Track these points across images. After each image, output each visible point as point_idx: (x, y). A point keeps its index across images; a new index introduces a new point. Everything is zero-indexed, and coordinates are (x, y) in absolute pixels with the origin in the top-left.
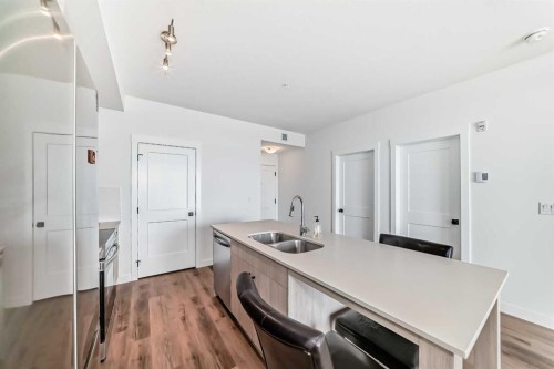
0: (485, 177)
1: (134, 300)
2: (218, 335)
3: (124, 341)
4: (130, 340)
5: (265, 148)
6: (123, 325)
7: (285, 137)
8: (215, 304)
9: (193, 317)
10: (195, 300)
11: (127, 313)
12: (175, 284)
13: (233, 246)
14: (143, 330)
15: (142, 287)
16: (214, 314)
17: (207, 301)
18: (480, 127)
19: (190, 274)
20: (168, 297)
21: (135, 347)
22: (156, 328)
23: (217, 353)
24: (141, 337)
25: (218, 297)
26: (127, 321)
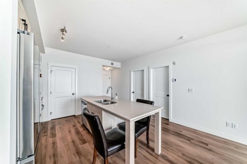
0: (175, 80)
1: (49, 127)
2: (82, 135)
3: (46, 139)
4: (49, 138)
5: (105, 68)
6: (46, 134)
7: (112, 64)
8: (82, 127)
9: (73, 131)
10: (74, 126)
11: (47, 131)
12: (66, 121)
13: (88, 105)
14: (54, 135)
15: (53, 122)
16: (81, 129)
17: (79, 126)
18: (174, 63)
19: (73, 117)
20: (63, 125)
21: (51, 140)
22: (59, 134)
23: (81, 140)
24: (53, 137)
25: (83, 124)
26: (47, 133)
